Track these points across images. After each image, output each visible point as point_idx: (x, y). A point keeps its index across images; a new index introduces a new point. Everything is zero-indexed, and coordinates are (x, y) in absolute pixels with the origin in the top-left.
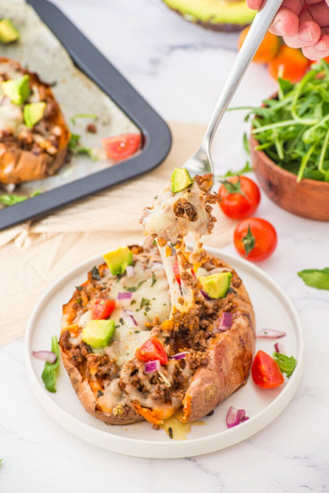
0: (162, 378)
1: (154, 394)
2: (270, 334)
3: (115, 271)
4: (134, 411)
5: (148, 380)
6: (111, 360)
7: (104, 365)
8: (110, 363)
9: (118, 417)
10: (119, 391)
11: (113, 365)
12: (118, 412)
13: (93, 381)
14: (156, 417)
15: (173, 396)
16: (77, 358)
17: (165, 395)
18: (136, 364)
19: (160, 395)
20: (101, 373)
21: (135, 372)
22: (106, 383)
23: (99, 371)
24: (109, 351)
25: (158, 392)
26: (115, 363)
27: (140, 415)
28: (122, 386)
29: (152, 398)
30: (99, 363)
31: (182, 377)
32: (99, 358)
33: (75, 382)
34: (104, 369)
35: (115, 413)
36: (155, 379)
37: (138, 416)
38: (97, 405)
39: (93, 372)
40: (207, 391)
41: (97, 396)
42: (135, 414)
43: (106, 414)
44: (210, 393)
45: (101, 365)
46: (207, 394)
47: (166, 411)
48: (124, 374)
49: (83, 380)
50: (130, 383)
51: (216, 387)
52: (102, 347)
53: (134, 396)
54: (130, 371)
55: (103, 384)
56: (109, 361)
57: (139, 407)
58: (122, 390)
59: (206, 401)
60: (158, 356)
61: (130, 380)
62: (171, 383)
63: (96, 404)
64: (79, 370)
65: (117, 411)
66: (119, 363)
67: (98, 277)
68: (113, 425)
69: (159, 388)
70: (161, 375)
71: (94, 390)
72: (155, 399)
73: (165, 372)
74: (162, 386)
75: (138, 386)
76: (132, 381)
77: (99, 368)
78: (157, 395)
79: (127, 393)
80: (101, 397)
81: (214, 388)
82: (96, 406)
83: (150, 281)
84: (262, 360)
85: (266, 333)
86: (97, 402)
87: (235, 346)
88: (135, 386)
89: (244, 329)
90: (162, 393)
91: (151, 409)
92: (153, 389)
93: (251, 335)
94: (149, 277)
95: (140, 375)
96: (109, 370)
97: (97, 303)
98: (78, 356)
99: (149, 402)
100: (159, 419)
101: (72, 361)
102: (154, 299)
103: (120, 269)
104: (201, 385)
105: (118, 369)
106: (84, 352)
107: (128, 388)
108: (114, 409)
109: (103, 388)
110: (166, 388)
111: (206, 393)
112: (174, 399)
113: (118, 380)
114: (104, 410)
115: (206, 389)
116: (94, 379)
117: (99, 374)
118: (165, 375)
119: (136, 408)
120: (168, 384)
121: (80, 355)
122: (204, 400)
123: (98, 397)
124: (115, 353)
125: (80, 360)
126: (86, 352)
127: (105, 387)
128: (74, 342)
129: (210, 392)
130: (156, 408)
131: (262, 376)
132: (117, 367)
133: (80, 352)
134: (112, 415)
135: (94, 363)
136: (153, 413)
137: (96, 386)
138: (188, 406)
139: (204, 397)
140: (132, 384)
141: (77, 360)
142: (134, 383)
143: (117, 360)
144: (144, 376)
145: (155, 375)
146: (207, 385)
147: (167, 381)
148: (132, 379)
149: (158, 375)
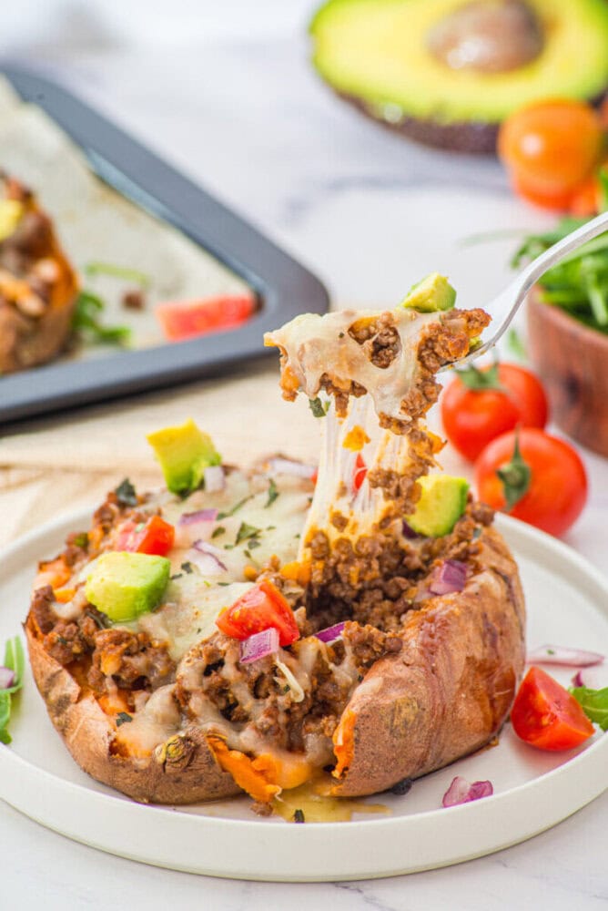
0: (283, 676)
1: (261, 719)
2: (561, 655)
3: (177, 480)
4: (208, 753)
5: (247, 686)
6: (156, 644)
7: (136, 653)
8: (152, 651)
9: (167, 767)
10: (173, 714)
11: (159, 656)
12: (167, 753)
13: (106, 694)
14: (262, 773)
15: (307, 732)
16: (69, 643)
17: (289, 725)
18: (219, 644)
19: (277, 722)
20: (128, 672)
21: (214, 665)
22: (139, 698)
23: (123, 666)
24: (153, 624)
25: (273, 712)
26: (164, 649)
27: (224, 770)
28: (180, 700)
29: (256, 729)
30: (124, 645)
31: (335, 683)
32: (125, 636)
33: (59, 707)
34: (138, 662)
35: (160, 759)
36: (266, 684)
37: (219, 770)
38: (115, 740)
39: (109, 667)
40: (395, 710)
41: (115, 722)
42: (211, 762)
43: (135, 762)
44: (403, 715)
45: (128, 653)
46: (396, 713)
47: (292, 769)
48: (188, 672)
49: (81, 697)
50: (201, 689)
51: (419, 703)
52: (136, 615)
53: (209, 723)
54: (202, 662)
55: (132, 701)
56: (151, 646)
57: (221, 746)
58: (180, 711)
59: (392, 731)
60: (275, 618)
61: (201, 684)
62: (305, 692)
63: (112, 738)
64: (73, 675)
65: (164, 751)
66: (174, 653)
67: (132, 501)
68: (152, 802)
69: (275, 704)
70: (283, 667)
71: (107, 710)
72: (263, 732)
73: (292, 661)
74: (282, 700)
75: (223, 704)
76: (205, 688)
77: (125, 658)
78: (270, 721)
79: (192, 717)
80: (125, 725)
81: (415, 704)
82: (112, 743)
83: (265, 497)
85: (551, 653)
86: (114, 734)
87: (471, 631)
88: (213, 700)
89: (494, 599)
90: (282, 719)
91: (250, 755)
92: (258, 712)
93: (514, 626)
94: (260, 491)
95: (228, 671)
96: (151, 667)
97: (127, 531)
98: (72, 640)
99: (247, 737)
100: (271, 781)
101: (58, 652)
102: (270, 528)
103: (189, 476)
104: (382, 692)
105: (172, 666)
106: (87, 627)
107: (196, 703)
108: (158, 749)
109: (133, 709)
110: (293, 704)
111: (393, 710)
112: (312, 741)
113: (170, 688)
114: (132, 753)
115: (395, 703)
116: (110, 686)
117: (124, 677)
118: (290, 668)
119: (216, 750)
120: (297, 694)
121: (77, 638)
122: (387, 727)
123: (118, 725)
124: (167, 628)
125: (76, 649)
126: (92, 626)
127: (138, 708)
128: (64, 610)
129: (405, 711)
130: (266, 754)
131: (539, 715)
132: (169, 660)
133: (78, 630)
134: (154, 761)
135: (112, 645)
136: (255, 764)
137: (115, 703)
138: (346, 741)
139: (387, 720)
140: (206, 692)
141: (71, 647)
142: (213, 693)
143: (170, 644)
144: (239, 674)
145: (266, 671)
146: (396, 695)
147: (296, 685)
148: (207, 681)
149: (274, 671)
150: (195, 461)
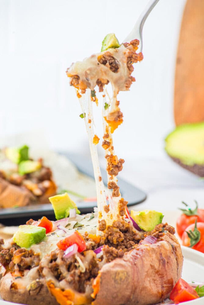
0: (78, 262)
1: (69, 278)
2: (197, 283)
3: (60, 215)
4: (46, 287)
5: (65, 266)
6: (35, 254)
8: (33, 256)
9: (31, 293)
11: (36, 258)
13: (15, 271)
14: (66, 296)
16: (5, 255)
17: (80, 281)
18: (56, 252)
19: (74, 279)
20: (23, 263)
21: (54, 259)
22: (26, 272)
23: (22, 261)
25: (73, 275)
26: (38, 256)
28: (40, 272)
29: (66, 281)
30: (23, 253)
32: (24, 250)
34: (28, 260)
35: (28, 289)
36: (72, 266)
37: (51, 295)
38: (13, 283)
39: (16, 260)
40: (117, 273)
42: (47, 291)
43: (20, 291)
44: (120, 276)
45: (24, 256)
46: (117, 274)
48: (44, 261)
49: (6, 273)
50: (47, 267)
51: (127, 273)
52: (30, 245)
53: (49, 278)
54: (49, 258)
55: (24, 273)
56: (33, 255)
57: (52, 286)
58: (39, 275)
60: (77, 241)
61: (48, 265)
62: (86, 269)
63: (12, 283)
65: (30, 286)
70: (78, 259)
71: (14, 276)
72: (70, 283)
73: (82, 257)
74: (77, 271)
75: (56, 274)
77: (23, 258)
78: (72, 278)
79: (43, 276)
80: (19, 279)
81: (125, 273)
82: (12, 285)
83: (89, 218)
85: (193, 282)
86: (13, 281)
90: (77, 278)
91: (63, 290)
92: (68, 275)
95: (59, 261)
96: (32, 262)
98: (6, 254)
99: (63, 283)
100: (69, 300)
102: (87, 225)
103: (64, 214)
104: (113, 267)
106: (12, 250)
107: (45, 272)
108: (28, 286)
109: (23, 276)
110: (81, 273)
112: (88, 288)
113: (37, 268)
114: (18, 287)
115: (118, 271)
116: (16, 268)
117: (22, 265)
118: (81, 259)
119: (50, 287)
120: (83, 269)
121: (8, 254)
122: (113, 279)
123: (16, 279)
124: (41, 249)
125: (7, 258)
126: (14, 249)
127: (25, 275)
128: (6, 246)
130: (69, 290)
132: (39, 259)
133: (9, 252)
134: (26, 290)
135: (19, 253)
136: (64, 293)
137: (17, 274)
138: (97, 283)
139: (113, 276)
140: (51, 268)
141: (5, 257)
142: (53, 269)
143: (40, 254)
144: (62, 262)
145: (72, 261)
146: (118, 269)
147: (83, 266)
148: (50, 265)
149: (76, 261)
150: (67, 208)
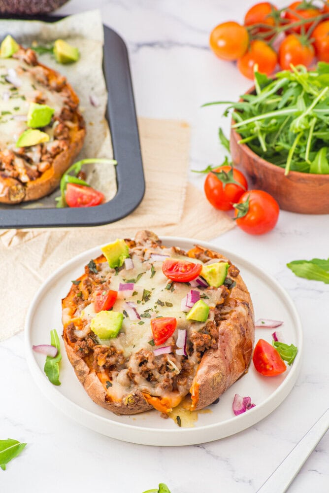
0: (171, 365)
1: (163, 383)
2: (267, 324)
3: (114, 264)
4: (144, 400)
5: (157, 369)
6: (118, 352)
7: (111, 356)
8: (117, 355)
9: (128, 407)
10: (128, 382)
11: (120, 356)
12: (128, 401)
13: (100, 372)
14: (165, 405)
15: (180, 384)
16: (83, 350)
17: (173, 383)
18: (145, 355)
19: (169, 384)
20: (108, 364)
21: (143, 362)
22: (114, 374)
23: (107, 362)
24: (117, 343)
25: (167, 379)
26: (122, 354)
27: (150, 405)
28: (131, 377)
29: (161, 387)
30: (106, 354)
31: (189, 364)
32: (106, 350)
33: (81, 374)
34: (112, 360)
35: (126, 403)
36: (164, 368)
37: (148, 405)
38: (107, 395)
39: (101, 363)
40: (214, 379)
41: (106, 387)
42: (145, 403)
43: (116, 404)
44: (217, 381)
45: (108, 356)
47: (175, 399)
48: (133, 364)
49: (90, 372)
50: (138, 372)
52: (110, 338)
53: (144, 386)
54: (139, 361)
55: (111, 375)
56: (116, 352)
57: (148, 396)
58: (130, 380)
59: (213, 389)
61: (138, 370)
62: (180, 370)
63: (105, 395)
64: (85, 362)
65: (127, 400)
66: (126, 355)
67: (96, 271)
68: (122, 415)
69: (168, 376)
70: (171, 362)
71: (102, 381)
72: (164, 388)
73: (174, 359)
74: (171, 374)
75: (147, 376)
76: (140, 371)
77: (107, 359)
78: (166, 384)
79: (136, 383)
80: (110, 388)
81: (221, 375)
82: (106, 397)
83: (149, 273)
84: (264, 349)
85: (263, 323)
86: (106, 393)
87: (236, 334)
88: (143, 376)
89: (244, 317)
90: (171, 382)
91: (159, 398)
92: (162, 378)
93: (251, 324)
94: (148, 269)
95: (150, 365)
96: (117, 361)
97: (99, 294)
98: (84, 348)
99: (158, 390)
100: (168, 407)
101: (79, 354)
102: (153, 289)
103: (118, 262)
104: (207, 372)
105: (126, 360)
106: (90, 343)
107: (137, 378)
108: (124, 399)
109: (111, 379)
110: (175, 375)
111: (213, 380)
112: (181, 388)
113: (126, 371)
114: (114, 400)
115: (214, 376)
116: (103, 370)
117: (107, 366)
118: (173, 362)
119: (146, 398)
120: (177, 371)
121: (86, 347)
122: (211, 387)
123: (107, 388)
124: (122, 344)
125: (86, 352)
126: (92, 343)
127: (113, 378)
128: (80, 334)
129: (217, 379)
130: (166, 397)
131: (265, 364)
132: (123, 358)
133: (86, 344)
134: (123, 404)
135: (102, 354)
136: (162, 402)
137: (105, 377)
138: (196, 394)
139: (211, 384)
140: (141, 373)
141: (84, 352)
142: (143, 373)
143: (124, 351)
144: (154, 366)
145: (164, 364)
146: (213, 373)
147: (176, 368)
148: (141, 368)
149: (167, 363)
150: (121, 256)
